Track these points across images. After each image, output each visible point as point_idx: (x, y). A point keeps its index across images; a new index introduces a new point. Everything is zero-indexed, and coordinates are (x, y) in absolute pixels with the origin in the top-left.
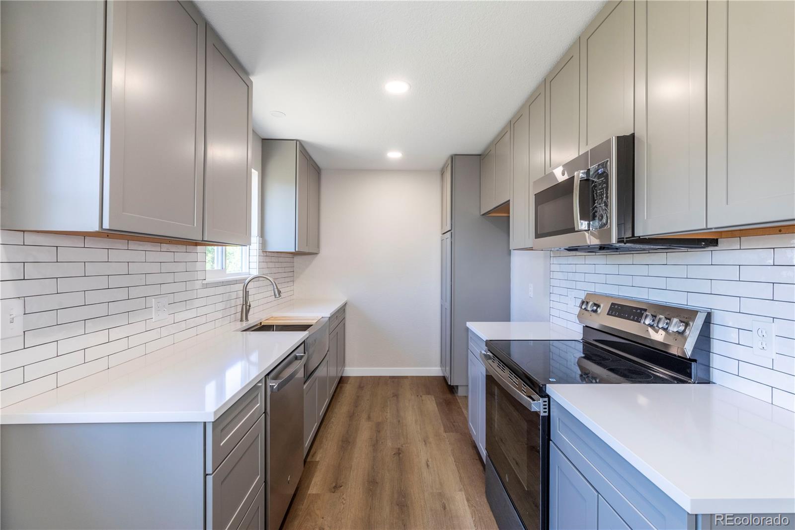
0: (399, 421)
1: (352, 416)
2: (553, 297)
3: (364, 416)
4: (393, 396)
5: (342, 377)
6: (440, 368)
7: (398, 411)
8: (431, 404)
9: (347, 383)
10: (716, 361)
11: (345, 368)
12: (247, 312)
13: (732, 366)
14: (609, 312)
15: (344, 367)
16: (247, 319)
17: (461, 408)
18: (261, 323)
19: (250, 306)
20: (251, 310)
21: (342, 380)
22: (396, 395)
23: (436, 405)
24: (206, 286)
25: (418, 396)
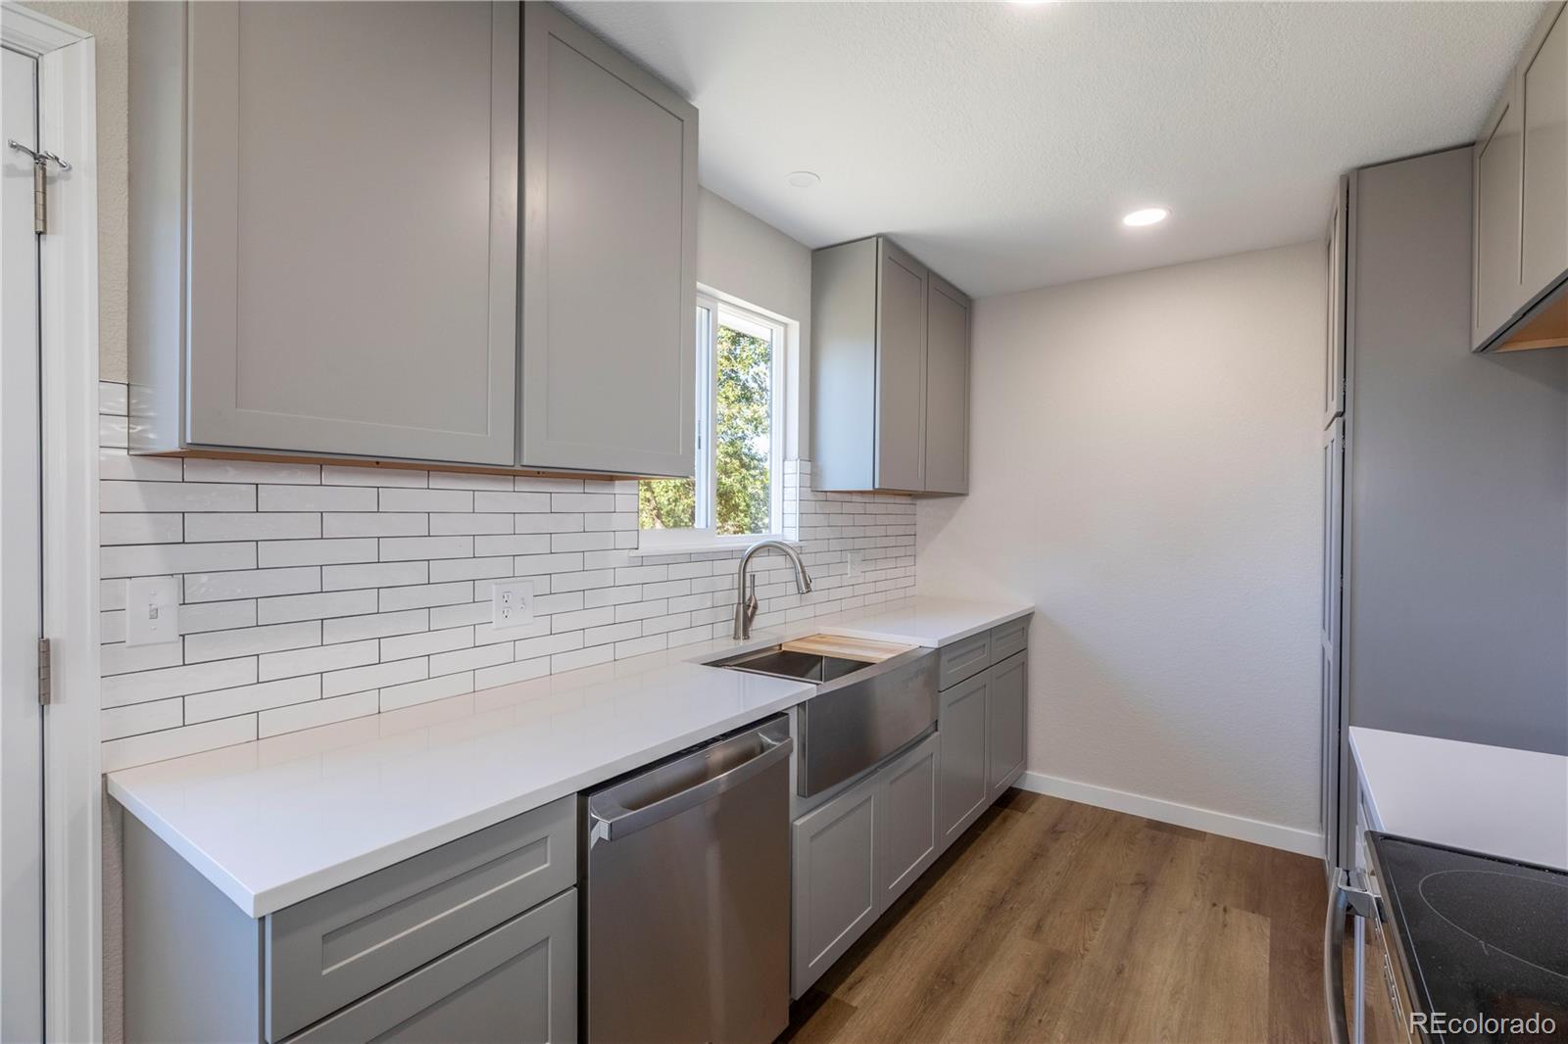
0: (1121, 971)
1: (995, 908)
3: (1028, 917)
4: (1136, 884)
5: (1011, 789)
7: (1130, 935)
8: (1249, 946)
9: (1024, 811)
11: (1029, 772)
12: (748, 621)
15: (1026, 769)
16: (746, 636)
18: (781, 645)
19: (755, 608)
20: (756, 618)
21: (1010, 800)
22: (1145, 884)
23: (1267, 956)
24: (642, 562)
25: (1215, 905)
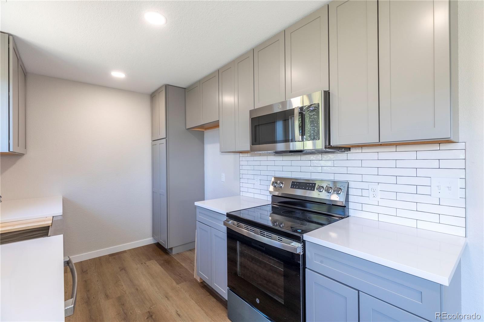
0: (137, 290)
2: (242, 180)
4: (121, 270)
6: (152, 238)
7: (131, 281)
8: (155, 267)
10: (351, 205)
13: (359, 207)
14: (291, 186)
17: (179, 263)
22: (123, 269)
23: (160, 266)
25: (142, 264)
